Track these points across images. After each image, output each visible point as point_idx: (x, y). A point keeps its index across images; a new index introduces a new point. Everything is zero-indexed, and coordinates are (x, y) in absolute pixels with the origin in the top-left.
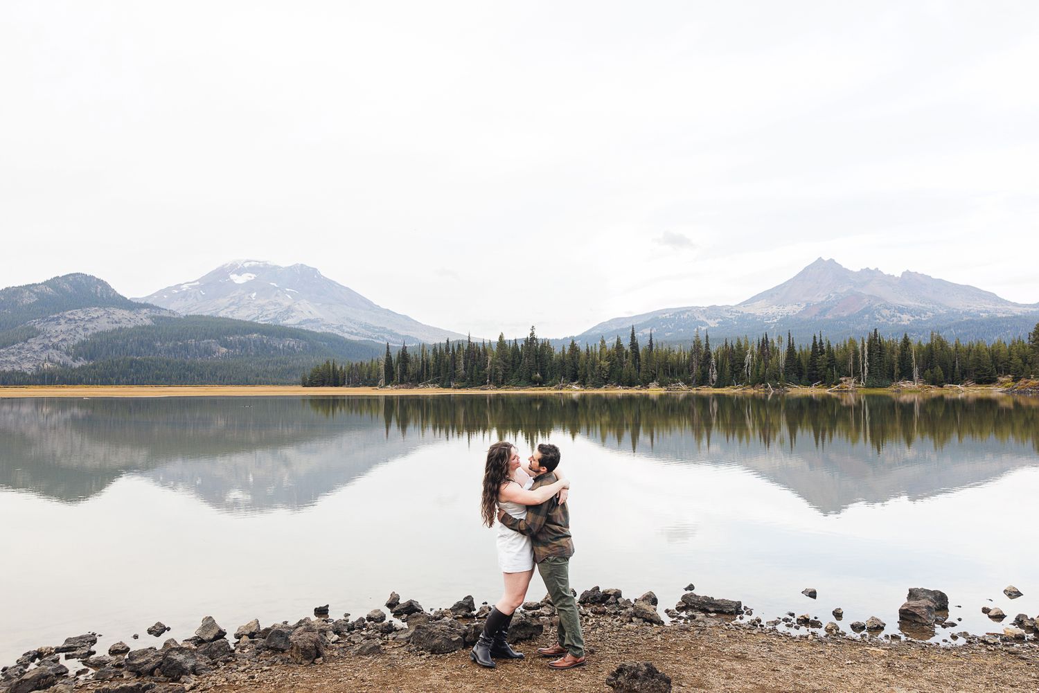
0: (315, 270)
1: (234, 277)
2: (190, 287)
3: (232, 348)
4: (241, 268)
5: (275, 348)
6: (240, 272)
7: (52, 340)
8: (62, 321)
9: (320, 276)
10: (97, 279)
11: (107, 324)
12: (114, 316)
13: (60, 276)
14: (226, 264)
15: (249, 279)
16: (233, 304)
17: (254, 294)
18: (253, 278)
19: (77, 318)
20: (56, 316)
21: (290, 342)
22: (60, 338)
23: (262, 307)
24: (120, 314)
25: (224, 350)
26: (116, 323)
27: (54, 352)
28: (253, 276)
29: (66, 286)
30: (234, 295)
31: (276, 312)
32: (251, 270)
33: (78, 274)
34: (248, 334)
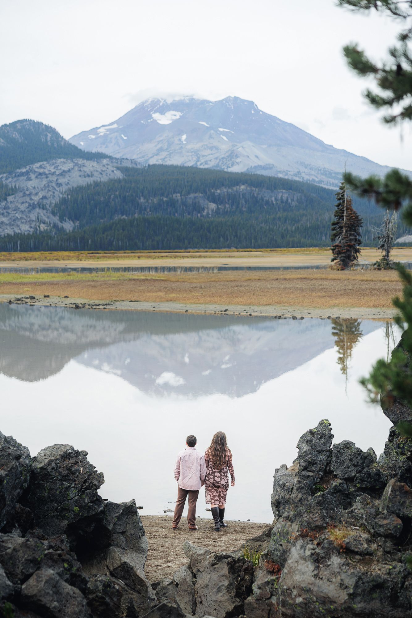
0: (252, 103)
1: (156, 116)
2: (108, 130)
3: (221, 203)
4: (163, 104)
5: (267, 203)
6: (163, 109)
7: (33, 197)
8: (33, 176)
9: (258, 111)
10: (46, 125)
11: (79, 178)
12: (85, 169)
13: (8, 123)
14: (146, 101)
15: (174, 118)
16: (161, 150)
17: (184, 137)
18: (178, 117)
19: (47, 172)
20: (24, 170)
21: (283, 194)
22: (41, 195)
23: (196, 152)
24: (90, 166)
25: (213, 206)
26: (88, 176)
27: (40, 211)
28: (178, 115)
29: (16, 135)
30: (161, 139)
31: (217, 158)
32: (176, 106)
33: (25, 120)
34: (234, 186)
